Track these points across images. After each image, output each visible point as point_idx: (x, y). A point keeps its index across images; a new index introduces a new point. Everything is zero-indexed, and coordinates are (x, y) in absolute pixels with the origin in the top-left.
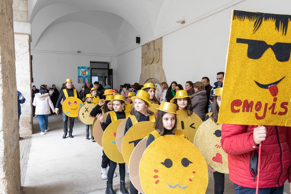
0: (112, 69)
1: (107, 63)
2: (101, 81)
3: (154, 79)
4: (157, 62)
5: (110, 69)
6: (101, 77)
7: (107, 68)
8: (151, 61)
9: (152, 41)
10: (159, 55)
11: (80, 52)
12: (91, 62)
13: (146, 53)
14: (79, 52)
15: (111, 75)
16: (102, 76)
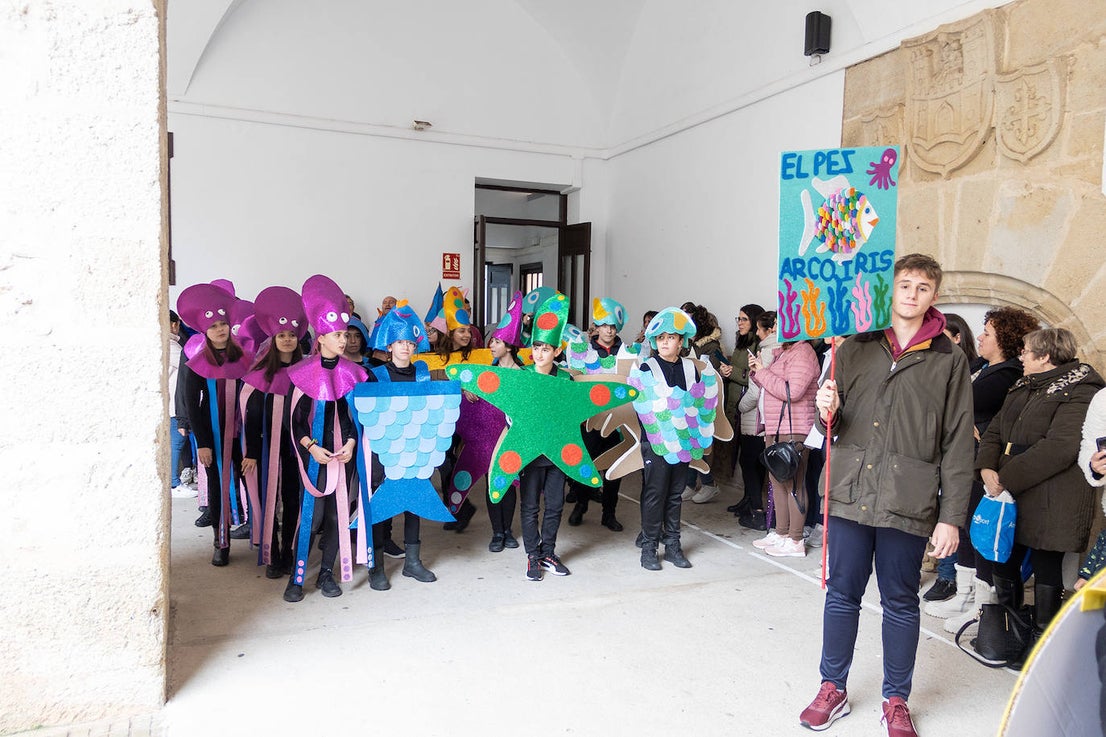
0: (588, 225)
1: (558, 193)
2: (504, 291)
3: (960, 279)
4: (1023, 159)
5: (570, 222)
6: (501, 269)
7: (555, 217)
8: (947, 157)
9: (987, 12)
10: (1056, 106)
11: (428, 124)
12: (481, 185)
13: (902, 105)
14: (421, 125)
15: (581, 259)
16: (510, 266)
